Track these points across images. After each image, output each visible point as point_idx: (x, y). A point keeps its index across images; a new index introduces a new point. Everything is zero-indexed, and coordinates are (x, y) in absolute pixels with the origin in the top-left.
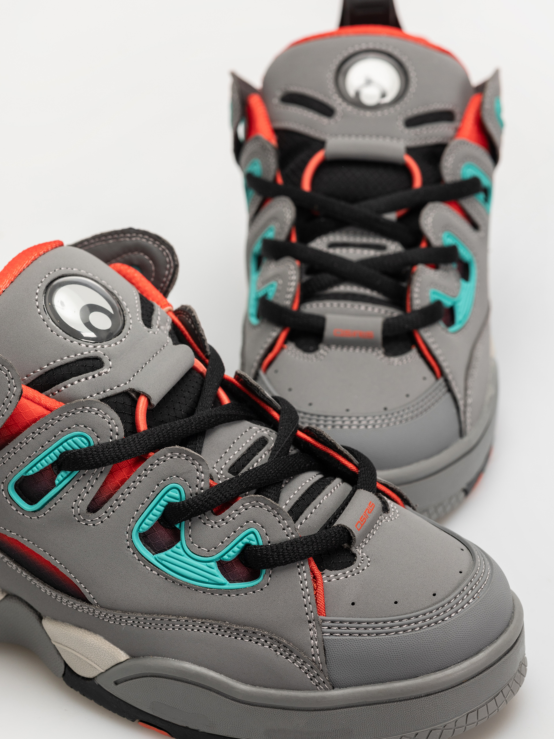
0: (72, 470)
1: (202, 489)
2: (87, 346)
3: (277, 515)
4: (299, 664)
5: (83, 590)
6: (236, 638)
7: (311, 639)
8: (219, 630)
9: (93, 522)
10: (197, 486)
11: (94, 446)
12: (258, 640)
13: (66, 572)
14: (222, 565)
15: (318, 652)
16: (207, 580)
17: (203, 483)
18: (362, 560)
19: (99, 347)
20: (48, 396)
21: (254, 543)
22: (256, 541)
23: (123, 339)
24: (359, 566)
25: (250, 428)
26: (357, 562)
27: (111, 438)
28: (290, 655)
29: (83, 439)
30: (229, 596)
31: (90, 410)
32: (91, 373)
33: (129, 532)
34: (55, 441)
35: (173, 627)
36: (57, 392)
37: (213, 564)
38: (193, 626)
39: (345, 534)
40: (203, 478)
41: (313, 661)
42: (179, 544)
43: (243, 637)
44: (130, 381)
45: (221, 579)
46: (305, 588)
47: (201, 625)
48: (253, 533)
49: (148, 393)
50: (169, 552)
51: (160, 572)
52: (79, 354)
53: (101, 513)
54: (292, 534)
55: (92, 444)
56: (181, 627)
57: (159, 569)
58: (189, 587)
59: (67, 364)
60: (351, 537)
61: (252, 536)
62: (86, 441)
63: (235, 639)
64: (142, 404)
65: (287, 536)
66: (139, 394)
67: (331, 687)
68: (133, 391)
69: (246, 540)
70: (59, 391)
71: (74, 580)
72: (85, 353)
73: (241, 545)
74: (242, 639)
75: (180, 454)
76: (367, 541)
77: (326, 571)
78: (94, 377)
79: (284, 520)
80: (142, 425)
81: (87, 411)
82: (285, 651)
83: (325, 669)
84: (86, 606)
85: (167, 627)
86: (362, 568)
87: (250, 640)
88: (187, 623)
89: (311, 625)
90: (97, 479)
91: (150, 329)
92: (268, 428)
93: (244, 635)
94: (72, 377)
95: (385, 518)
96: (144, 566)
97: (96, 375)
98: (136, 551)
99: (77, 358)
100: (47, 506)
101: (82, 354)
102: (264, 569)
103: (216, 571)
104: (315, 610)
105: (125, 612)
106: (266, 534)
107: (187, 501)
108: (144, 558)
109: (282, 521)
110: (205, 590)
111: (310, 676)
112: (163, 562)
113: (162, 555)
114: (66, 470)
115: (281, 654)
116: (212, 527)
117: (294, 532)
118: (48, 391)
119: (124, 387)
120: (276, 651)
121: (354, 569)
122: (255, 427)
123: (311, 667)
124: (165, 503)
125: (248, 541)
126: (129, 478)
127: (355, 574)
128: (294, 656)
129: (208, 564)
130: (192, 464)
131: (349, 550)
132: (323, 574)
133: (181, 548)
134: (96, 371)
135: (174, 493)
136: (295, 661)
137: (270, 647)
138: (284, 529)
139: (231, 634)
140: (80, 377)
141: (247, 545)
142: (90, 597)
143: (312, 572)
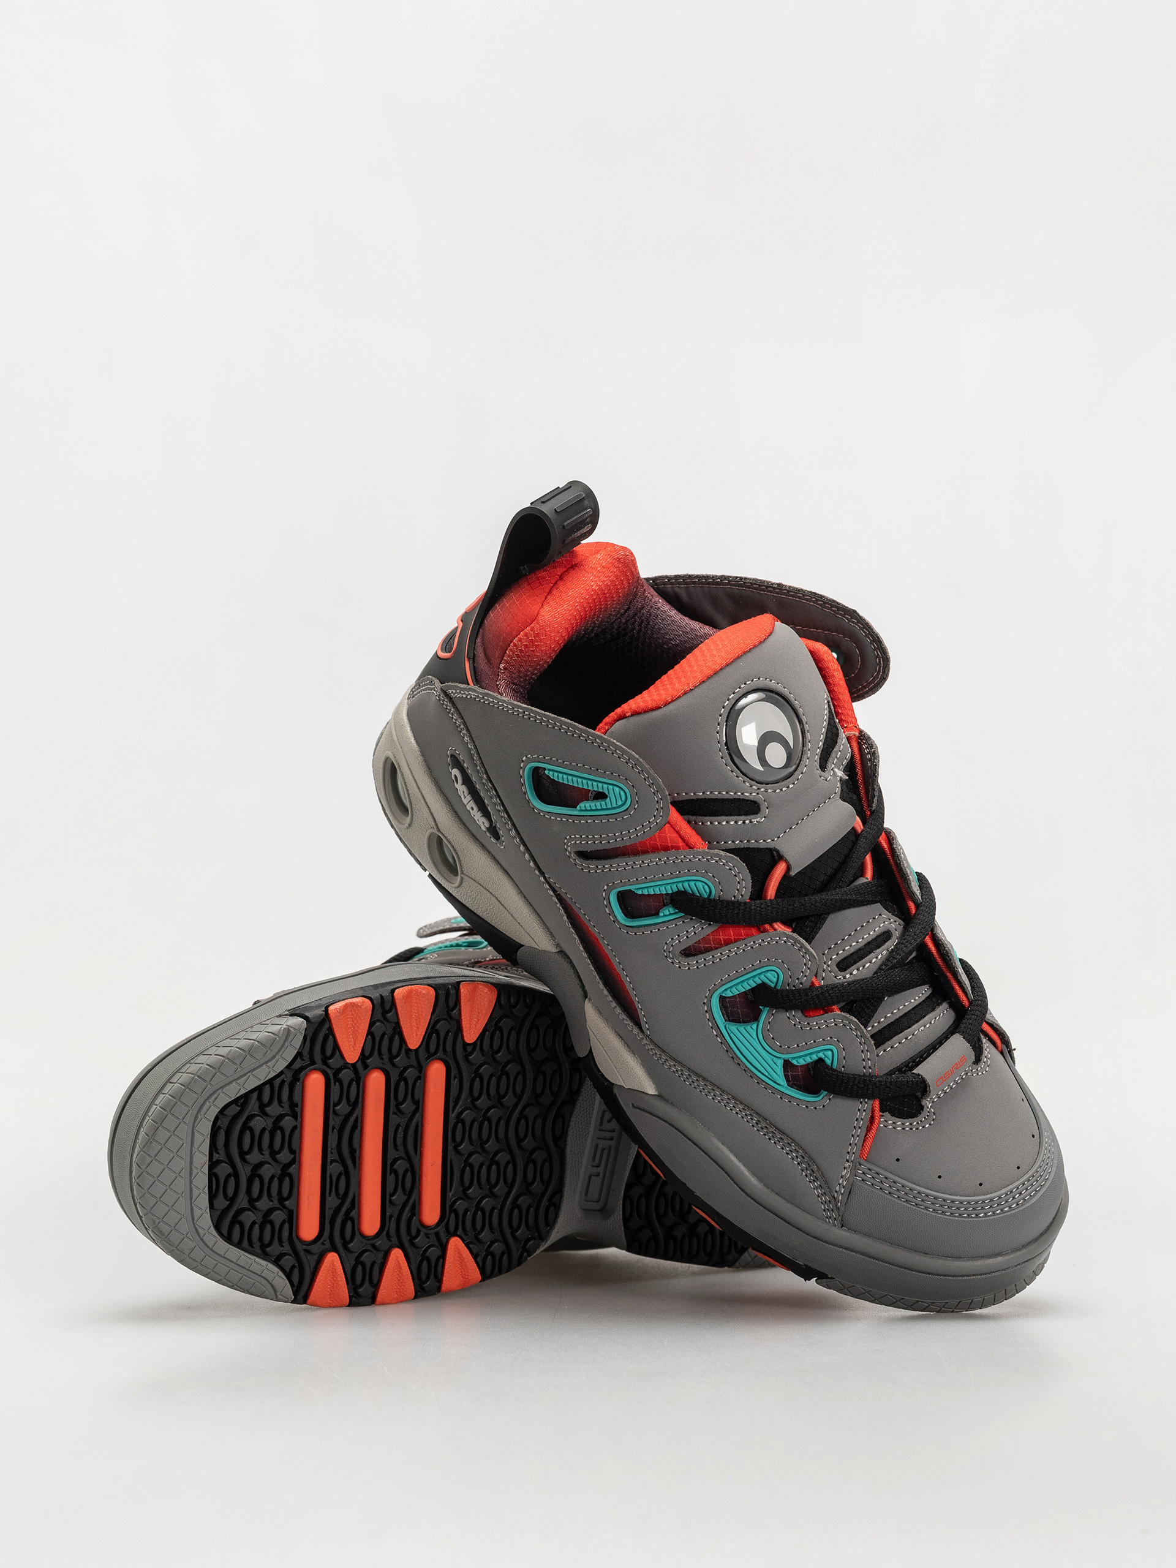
0: (680, 911)
1: (801, 983)
2: (751, 786)
3: (863, 1044)
4: (819, 1193)
5: (641, 1016)
6: (770, 1139)
7: (842, 1177)
8: (757, 1124)
9: (680, 965)
10: (798, 979)
11: (714, 899)
12: (789, 1152)
13: (632, 993)
14: (787, 1064)
15: (842, 1191)
16: (767, 1074)
17: (805, 978)
18: (928, 1116)
19: (762, 790)
20: (689, 822)
21: (829, 1062)
22: (831, 1060)
23: (791, 786)
24: (921, 1121)
25: (880, 915)
26: (922, 1117)
27: (734, 897)
28: (814, 1181)
29: (706, 887)
30: (781, 1098)
31: (726, 864)
32: (743, 817)
33: (711, 991)
34: (677, 877)
35: (714, 1097)
36: (700, 824)
37: (780, 1062)
38: (734, 1107)
39: (922, 1085)
40: (807, 974)
41: (834, 1197)
42: (754, 1026)
43: (777, 1142)
44: (779, 837)
45: (782, 1080)
46: (857, 1128)
47: (742, 1110)
48: (832, 1051)
49: (791, 862)
50: (742, 1029)
51: (724, 1041)
52: (739, 794)
53: (693, 961)
54: (870, 1068)
55: (712, 897)
56: (721, 1101)
57: (725, 1039)
58: (746, 1070)
59: (724, 800)
60: (927, 1091)
61: (830, 1053)
62: (708, 890)
63: (768, 1140)
64: (780, 870)
65: (864, 1068)
66: (781, 858)
67: (840, 1226)
68: (777, 851)
69: (821, 1055)
70: (702, 823)
71: (636, 1003)
72: (746, 794)
73: (815, 1057)
74: (775, 1143)
75: (795, 942)
76: (942, 1095)
77: (887, 1114)
78: (744, 822)
79: (867, 1051)
80: (771, 892)
81: (722, 864)
82: (811, 1175)
83: (842, 1209)
84: (636, 1031)
85: (708, 1093)
86: (923, 1125)
87: (783, 1148)
88: (728, 1101)
89: (847, 1165)
90: (702, 928)
91: (822, 773)
92: (898, 919)
93: (779, 1141)
94: (722, 815)
95: (971, 1071)
96: (712, 1027)
97: (747, 822)
98: (710, 1010)
99: (736, 797)
100: (642, 929)
101: (742, 794)
102: (826, 1091)
103: (780, 1070)
104: (858, 1154)
105: (674, 1059)
106: (844, 1058)
107: (782, 991)
108: (715, 1021)
109: (865, 1051)
110: (760, 1081)
111: (825, 1207)
112: (732, 1035)
113: (733, 1027)
114: (675, 907)
115: (806, 1175)
116: (795, 1025)
117: (872, 1067)
118: (692, 818)
119: (769, 843)
120: (803, 1170)
121: (915, 1123)
122: (886, 914)
123: (830, 1201)
124: (759, 982)
125: (823, 1057)
126: (735, 942)
127: (914, 1129)
128: (817, 1183)
129: (775, 1059)
130: (803, 956)
131: (919, 1100)
132: (883, 1116)
133: (755, 1030)
134: (748, 817)
135: (772, 977)
136: (816, 1188)
137: (799, 1164)
138: (864, 1060)
139: (766, 1134)
140: (730, 818)
141: (821, 1060)
142: (646, 1027)
143: (873, 1111)
